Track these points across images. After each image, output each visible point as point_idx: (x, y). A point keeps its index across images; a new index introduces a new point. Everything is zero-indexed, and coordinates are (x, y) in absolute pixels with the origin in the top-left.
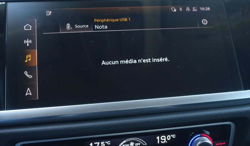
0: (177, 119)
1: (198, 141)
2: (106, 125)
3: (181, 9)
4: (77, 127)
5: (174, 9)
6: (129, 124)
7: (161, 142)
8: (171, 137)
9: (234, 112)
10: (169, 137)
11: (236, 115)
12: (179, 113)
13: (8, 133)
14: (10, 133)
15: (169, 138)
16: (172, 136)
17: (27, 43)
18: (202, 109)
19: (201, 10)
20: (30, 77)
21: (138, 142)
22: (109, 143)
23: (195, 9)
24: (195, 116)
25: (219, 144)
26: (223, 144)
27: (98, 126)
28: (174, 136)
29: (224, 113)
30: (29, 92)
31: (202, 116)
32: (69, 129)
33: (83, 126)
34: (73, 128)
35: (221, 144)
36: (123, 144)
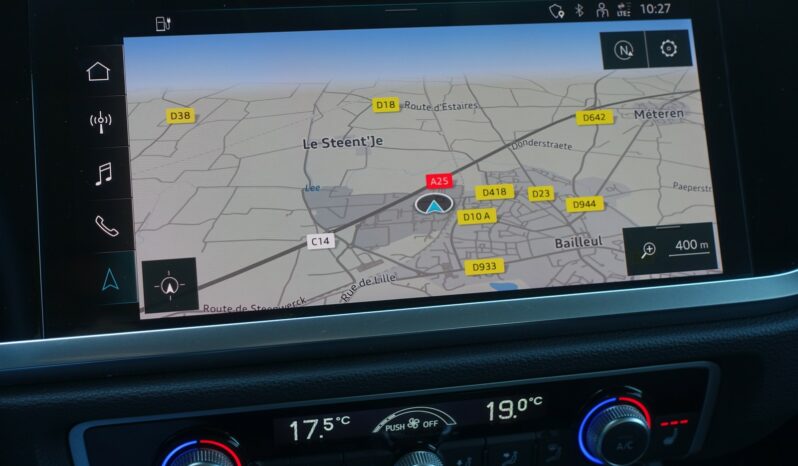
3: (579, 10)
5: (558, 9)
7: (500, 416)
8: (530, 404)
10: (523, 404)
15: (522, 406)
16: (531, 399)
17: (98, 124)
19: (644, 11)
20: (112, 232)
21: (431, 418)
22: (346, 420)
23: (623, 9)
25: (669, 422)
26: (682, 422)
28: (536, 401)
30: (110, 281)
35: (676, 423)
36: (388, 424)
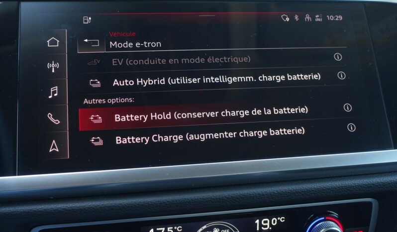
0: (289, 193)
1: (320, 228)
2: (176, 201)
3: (296, 18)
4: (130, 204)
5: (286, 17)
6: (214, 199)
7: (263, 228)
8: (278, 221)
9: (378, 183)
10: (275, 221)
11: (382, 188)
12: (292, 184)
13: (21, 212)
14: (24, 212)
15: (274, 223)
16: (279, 218)
17: (52, 67)
18: (328, 178)
19: (329, 19)
20: (56, 122)
21: (225, 228)
22: (180, 229)
23: (318, 18)
24: (318, 189)
27: (164, 202)
28: (282, 219)
29: (364, 185)
30: (54, 147)
31: (328, 189)
32: (119, 207)
33: (141, 202)
34: (125, 205)
36: (203, 231)
